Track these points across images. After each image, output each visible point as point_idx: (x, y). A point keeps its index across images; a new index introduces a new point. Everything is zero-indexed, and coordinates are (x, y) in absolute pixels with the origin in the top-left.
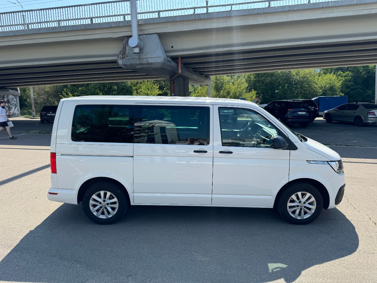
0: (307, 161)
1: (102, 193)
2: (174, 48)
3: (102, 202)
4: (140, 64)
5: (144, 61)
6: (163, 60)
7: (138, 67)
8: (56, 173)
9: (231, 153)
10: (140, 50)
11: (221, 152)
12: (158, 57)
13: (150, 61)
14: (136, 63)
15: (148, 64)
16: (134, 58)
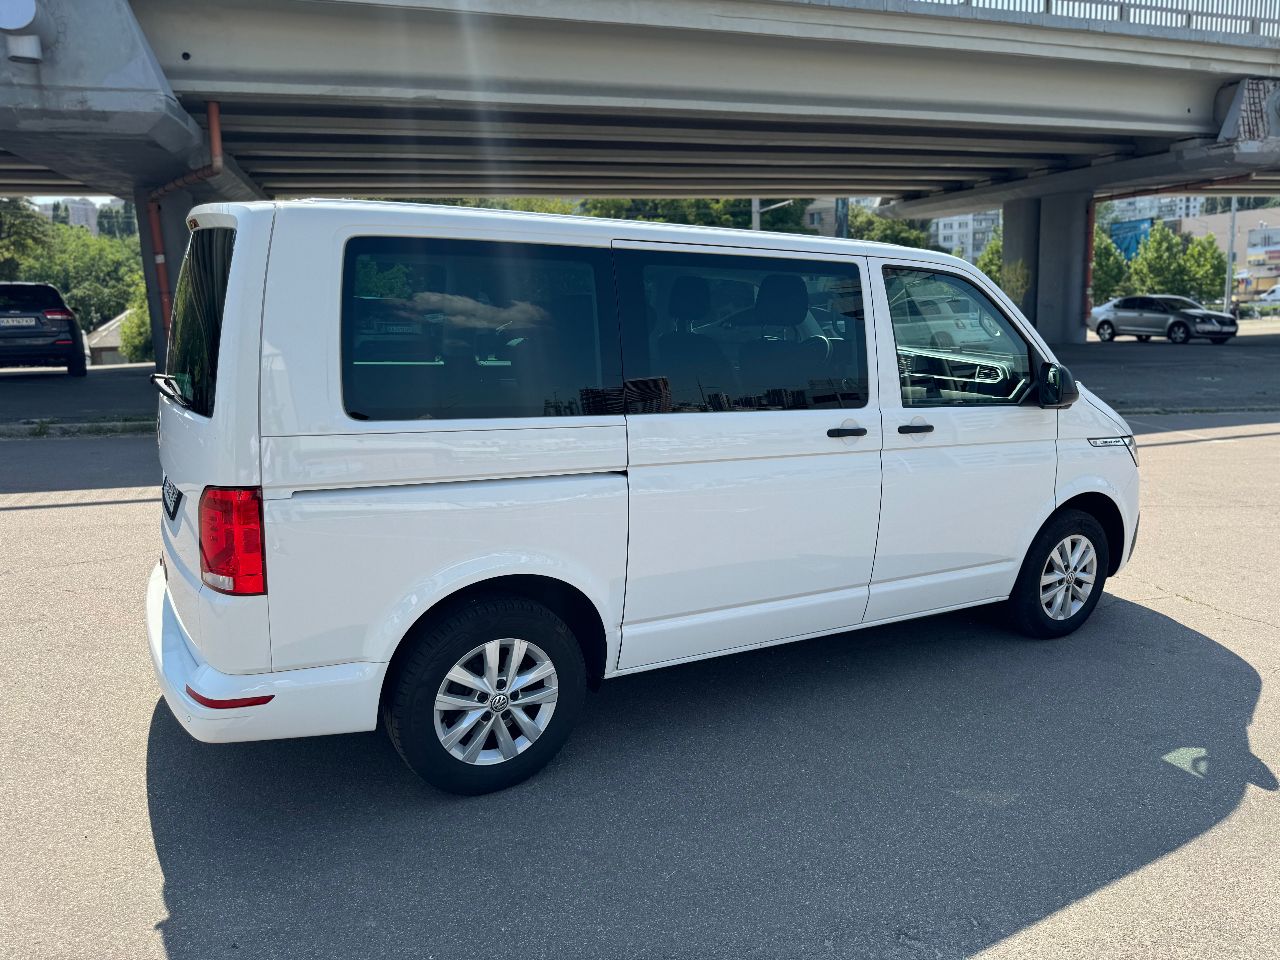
0: (1088, 439)
1: (492, 649)
2: (192, 62)
3: (492, 691)
4: (44, 113)
5: (67, 103)
6: (162, 107)
7: (25, 125)
8: (264, 591)
9: (928, 429)
10: (45, 47)
11: (903, 430)
12: (134, 90)
13: (98, 103)
14: (22, 107)
15: (87, 115)
16: (10, 84)
